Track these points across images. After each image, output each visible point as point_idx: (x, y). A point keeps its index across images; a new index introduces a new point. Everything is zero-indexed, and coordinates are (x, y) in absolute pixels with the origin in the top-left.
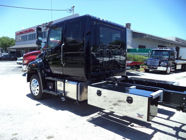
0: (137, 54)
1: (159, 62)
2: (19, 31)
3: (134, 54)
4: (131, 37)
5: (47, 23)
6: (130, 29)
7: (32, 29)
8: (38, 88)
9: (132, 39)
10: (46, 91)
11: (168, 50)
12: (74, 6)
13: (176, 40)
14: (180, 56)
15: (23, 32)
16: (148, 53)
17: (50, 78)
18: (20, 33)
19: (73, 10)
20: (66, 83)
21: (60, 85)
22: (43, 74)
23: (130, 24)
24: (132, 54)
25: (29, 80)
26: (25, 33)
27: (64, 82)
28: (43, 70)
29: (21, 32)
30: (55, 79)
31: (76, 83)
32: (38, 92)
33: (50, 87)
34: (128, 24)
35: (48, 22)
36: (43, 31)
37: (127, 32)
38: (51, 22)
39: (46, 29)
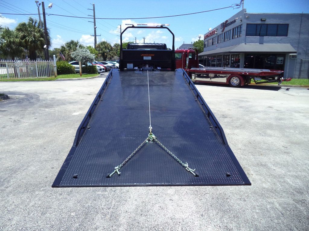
7: (214, 31)
18: (207, 36)
26: (210, 36)
36: (221, 33)
38: (227, 21)
39: (223, 31)
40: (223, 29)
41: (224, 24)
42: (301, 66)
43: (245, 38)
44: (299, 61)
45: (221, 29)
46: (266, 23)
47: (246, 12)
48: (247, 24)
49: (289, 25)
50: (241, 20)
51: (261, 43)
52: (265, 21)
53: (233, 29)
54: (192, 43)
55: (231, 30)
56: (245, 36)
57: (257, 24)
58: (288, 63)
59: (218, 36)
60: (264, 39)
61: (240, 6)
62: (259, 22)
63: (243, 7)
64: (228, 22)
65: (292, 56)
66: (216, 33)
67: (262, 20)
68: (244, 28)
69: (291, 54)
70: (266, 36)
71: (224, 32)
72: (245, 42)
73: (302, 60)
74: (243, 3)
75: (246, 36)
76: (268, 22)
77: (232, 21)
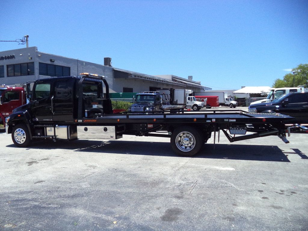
0: (120, 100)
1: (144, 108)
3: (117, 100)
4: (112, 77)
6: (110, 66)
9: (113, 80)
11: (153, 94)
12: (28, 36)
13: (173, 80)
14: (176, 101)
16: (132, 99)
19: (27, 40)
20: (56, 128)
21: (51, 130)
23: (110, 58)
24: (114, 100)
27: (54, 127)
30: (45, 126)
31: (66, 126)
33: (38, 133)
34: (107, 58)
37: (106, 70)
43: (39, 77)
46: (54, 64)
47: (37, 50)
48: (40, 63)
49: (71, 69)
50: (31, 58)
52: (54, 62)
53: (8, 66)
55: (3, 66)
56: (38, 74)
57: (47, 64)
61: (24, 43)
62: (49, 62)
63: (27, 44)
67: (51, 60)
68: (37, 66)
75: (40, 75)
76: (57, 63)
77: (6, 57)
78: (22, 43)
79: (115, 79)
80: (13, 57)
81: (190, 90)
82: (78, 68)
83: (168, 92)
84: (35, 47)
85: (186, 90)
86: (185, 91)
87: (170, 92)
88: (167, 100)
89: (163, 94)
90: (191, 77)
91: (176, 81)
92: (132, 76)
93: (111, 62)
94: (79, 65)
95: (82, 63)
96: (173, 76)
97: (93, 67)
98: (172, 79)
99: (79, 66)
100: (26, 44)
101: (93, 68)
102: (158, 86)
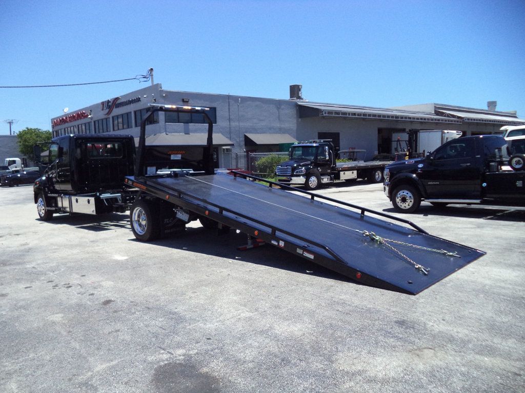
1: (292, 168)
2: (58, 117)
4: (295, 116)
5: (108, 102)
6: (299, 98)
7: (84, 113)
8: (44, 208)
9: (297, 121)
10: (49, 208)
12: (152, 69)
13: (437, 113)
15: (66, 118)
17: (53, 195)
18: (60, 120)
22: (47, 192)
23: (299, 86)
25: (36, 202)
26: (70, 121)
27: (62, 198)
28: (47, 187)
29: (63, 119)
30: (55, 195)
32: (44, 211)
33: (53, 203)
34: (295, 86)
35: (112, 98)
36: (103, 117)
37: (283, 107)
38: (117, 99)
39: (109, 113)
40: (108, 110)
41: (110, 104)
42: (237, 162)
43: (165, 125)
44: (234, 156)
45: (103, 110)
47: (161, 88)
49: (217, 109)
50: (155, 100)
51: (187, 133)
52: (188, 102)
53: (135, 112)
54: (16, 134)
55: (131, 112)
56: (164, 123)
58: (223, 159)
59: (95, 122)
60: (190, 127)
61: (148, 79)
63: (152, 81)
64: (119, 102)
65: (227, 149)
66: (89, 116)
67: (183, 100)
69: (224, 147)
70: (191, 122)
71: (111, 116)
72: (166, 131)
73: (237, 155)
74: (152, 75)
75: (166, 122)
76: (192, 103)
77: (132, 100)
78: (145, 79)
79: (300, 120)
80: (138, 100)
81: (455, 132)
82: (231, 107)
83: (405, 137)
84: (158, 84)
85: (446, 131)
86: (443, 133)
87: (409, 136)
88: (404, 151)
89: (397, 140)
90: (492, 104)
91: (442, 114)
92: (323, 114)
93: (300, 92)
94: (232, 102)
95: (236, 99)
96: (437, 104)
97: (258, 103)
98: (435, 111)
99: (231, 105)
100: (151, 79)
101: (256, 106)
102: (400, 126)
